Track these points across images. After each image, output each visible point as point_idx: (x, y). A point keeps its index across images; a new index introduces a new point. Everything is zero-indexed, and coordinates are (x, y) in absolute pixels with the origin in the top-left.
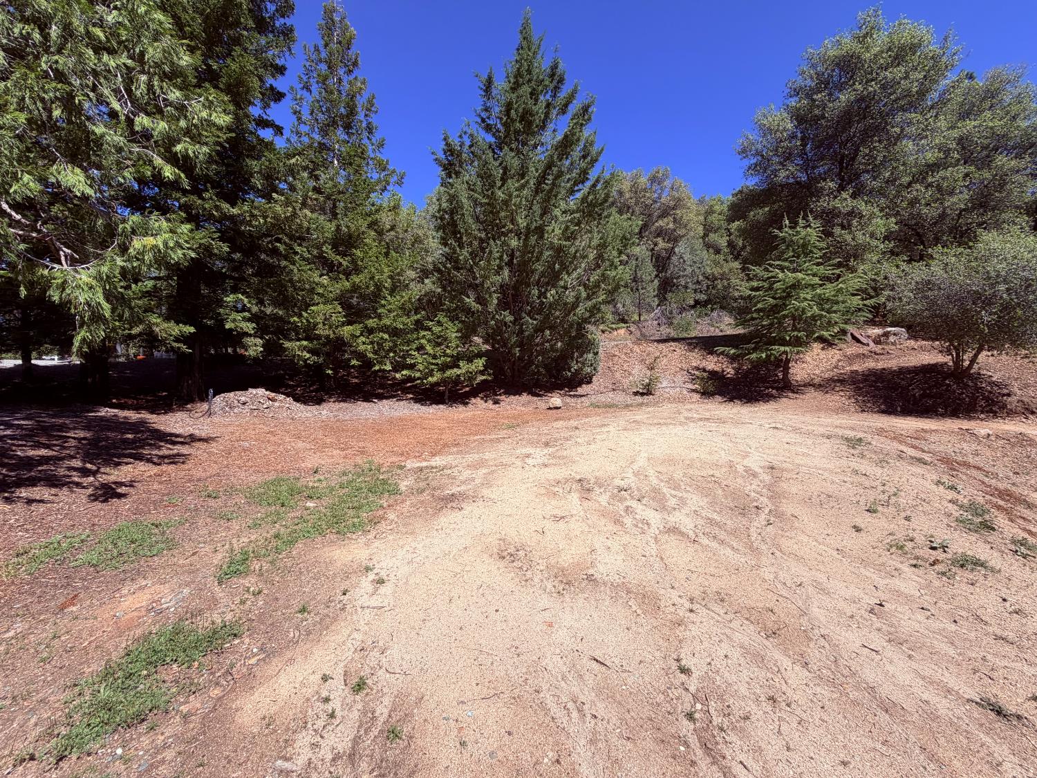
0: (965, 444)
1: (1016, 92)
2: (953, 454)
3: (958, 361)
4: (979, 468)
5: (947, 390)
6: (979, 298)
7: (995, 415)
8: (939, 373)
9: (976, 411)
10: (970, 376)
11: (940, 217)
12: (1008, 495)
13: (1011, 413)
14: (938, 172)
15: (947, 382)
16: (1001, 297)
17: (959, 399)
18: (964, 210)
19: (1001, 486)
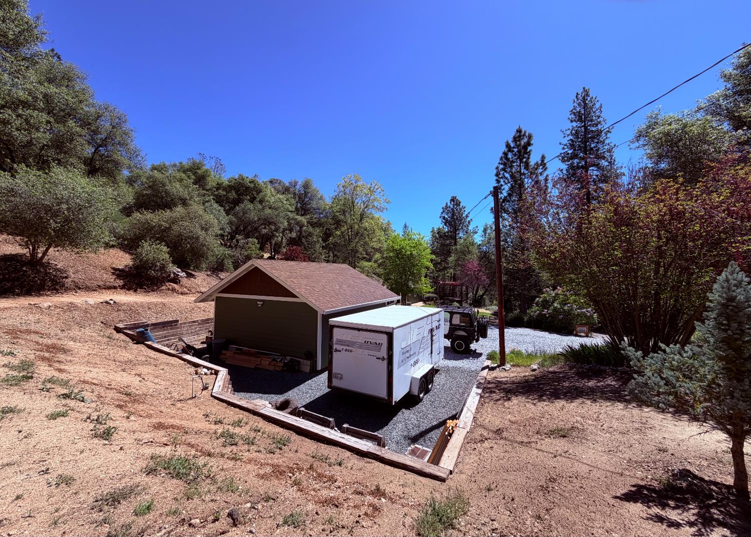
0: (31, 316)
1: (83, 86)
2: (19, 325)
3: (34, 253)
4: (37, 333)
5: (23, 275)
6: (50, 210)
7: (57, 291)
8: (18, 261)
9: (44, 290)
10: (42, 265)
11: (27, 142)
12: (53, 348)
13: (67, 290)
14: (27, 109)
15: (24, 269)
16: (64, 213)
17: (33, 282)
18: (46, 145)
19: (49, 342)
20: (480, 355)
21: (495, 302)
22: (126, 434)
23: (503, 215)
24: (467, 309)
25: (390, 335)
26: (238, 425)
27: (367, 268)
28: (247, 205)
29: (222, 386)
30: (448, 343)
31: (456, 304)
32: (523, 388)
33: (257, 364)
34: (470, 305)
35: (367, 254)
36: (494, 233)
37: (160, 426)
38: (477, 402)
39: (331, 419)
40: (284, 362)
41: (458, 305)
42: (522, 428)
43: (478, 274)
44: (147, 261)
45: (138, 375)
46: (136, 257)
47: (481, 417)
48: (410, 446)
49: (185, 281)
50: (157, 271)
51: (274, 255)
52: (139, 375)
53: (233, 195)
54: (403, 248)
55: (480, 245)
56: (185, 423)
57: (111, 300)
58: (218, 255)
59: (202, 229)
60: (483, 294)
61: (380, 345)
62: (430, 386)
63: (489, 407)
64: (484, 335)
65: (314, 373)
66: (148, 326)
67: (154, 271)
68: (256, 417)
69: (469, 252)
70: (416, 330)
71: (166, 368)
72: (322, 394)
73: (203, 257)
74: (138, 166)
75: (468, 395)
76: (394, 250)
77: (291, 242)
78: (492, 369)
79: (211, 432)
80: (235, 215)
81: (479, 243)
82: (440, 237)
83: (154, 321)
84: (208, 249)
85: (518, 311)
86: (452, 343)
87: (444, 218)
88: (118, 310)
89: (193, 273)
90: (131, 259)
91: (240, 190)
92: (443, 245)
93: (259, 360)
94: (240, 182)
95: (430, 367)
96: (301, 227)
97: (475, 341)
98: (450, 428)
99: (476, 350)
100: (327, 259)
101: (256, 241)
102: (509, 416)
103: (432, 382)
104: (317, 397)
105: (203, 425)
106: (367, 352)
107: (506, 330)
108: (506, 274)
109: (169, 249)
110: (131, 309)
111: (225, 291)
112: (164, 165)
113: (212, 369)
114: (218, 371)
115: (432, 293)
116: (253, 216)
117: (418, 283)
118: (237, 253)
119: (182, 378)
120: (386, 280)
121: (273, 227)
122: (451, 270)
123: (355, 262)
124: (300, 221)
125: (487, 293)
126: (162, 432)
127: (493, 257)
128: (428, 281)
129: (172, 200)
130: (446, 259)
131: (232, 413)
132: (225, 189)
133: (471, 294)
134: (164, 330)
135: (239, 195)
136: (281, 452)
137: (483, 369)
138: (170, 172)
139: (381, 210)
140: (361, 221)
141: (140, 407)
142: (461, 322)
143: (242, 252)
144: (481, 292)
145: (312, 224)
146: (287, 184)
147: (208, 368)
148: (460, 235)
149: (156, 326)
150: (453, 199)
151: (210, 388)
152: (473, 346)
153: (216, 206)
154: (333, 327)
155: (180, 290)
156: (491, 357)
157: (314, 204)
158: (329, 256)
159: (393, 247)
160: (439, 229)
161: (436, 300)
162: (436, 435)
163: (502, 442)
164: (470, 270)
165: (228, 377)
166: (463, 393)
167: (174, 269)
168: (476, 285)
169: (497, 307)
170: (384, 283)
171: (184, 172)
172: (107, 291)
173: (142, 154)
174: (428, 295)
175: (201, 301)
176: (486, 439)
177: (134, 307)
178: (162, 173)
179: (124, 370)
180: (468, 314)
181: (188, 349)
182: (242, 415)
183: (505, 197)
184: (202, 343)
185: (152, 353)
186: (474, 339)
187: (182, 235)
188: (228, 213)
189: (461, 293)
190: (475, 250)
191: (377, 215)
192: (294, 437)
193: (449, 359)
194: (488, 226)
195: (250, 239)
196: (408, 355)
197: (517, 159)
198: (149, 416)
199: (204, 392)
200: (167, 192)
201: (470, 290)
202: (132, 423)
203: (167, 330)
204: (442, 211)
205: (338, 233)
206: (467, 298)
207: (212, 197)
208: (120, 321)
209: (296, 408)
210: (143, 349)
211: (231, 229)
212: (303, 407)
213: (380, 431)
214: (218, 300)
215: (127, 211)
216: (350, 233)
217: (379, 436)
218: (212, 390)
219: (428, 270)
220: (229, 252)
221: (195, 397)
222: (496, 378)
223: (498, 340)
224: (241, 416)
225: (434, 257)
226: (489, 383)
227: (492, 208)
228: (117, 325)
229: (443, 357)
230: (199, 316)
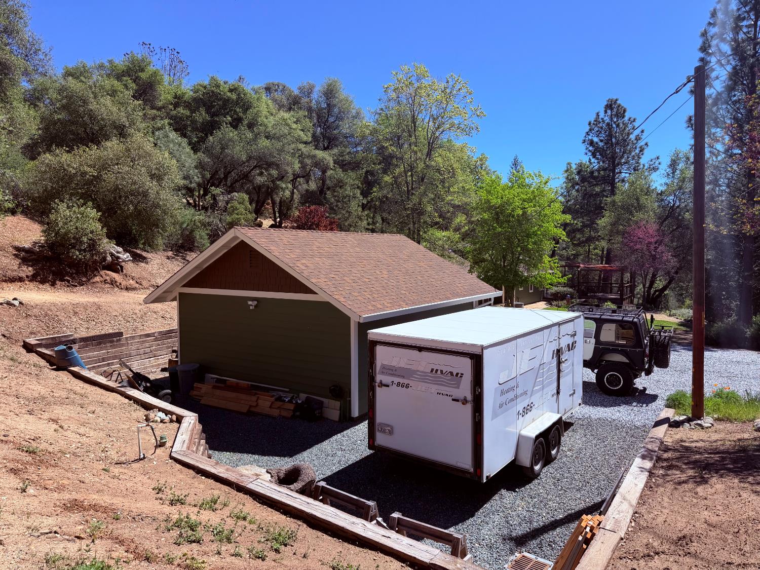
20: (654, 398)
21: (688, 302)
22: (14, 517)
23: (713, 130)
24: (630, 313)
25: (476, 359)
26: (211, 507)
27: (441, 242)
28: (227, 132)
29: (187, 442)
30: (591, 376)
31: (611, 305)
32: (734, 461)
33: (251, 406)
34: (638, 306)
35: (440, 216)
36: (692, 167)
37: (74, 506)
38: (641, 485)
39: (371, 503)
40: (297, 402)
41: (614, 307)
42: (730, 537)
43: (656, 248)
44: (66, 234)
45: (53, 420)
46: (49, 227)
47: (649, 513)
48: (512, 552)
49: (130, 267)
50: (85, 250)
51: (281, 223)
52: (55, 421)
53: (202, 116)
54: (508, 203)
55: (662, 193)
56: (118, 502)
57: (15, 299)
58: (183, 223)
59: (152, 176)
60: (664, 288)
61: (459, 376)
62: (554, 452)
63: (664, 493)
64: (663, 363)
65: (347, 422)
66: (74, 341)
67: (80, 251)
68: (241, 495)
69: (640, 208)
70: (528, 351)
71: (98, 410)
72: (359, 458)
73: (157, 227)
74: (41, 70)
75: (627, 470)
76: (489, 208)
77: (309, 198)
78: (676, 424)
79: (162, 517)
80: (207, 151)
81: (660, 189)
82: (583, 179)
83: (83, 333)
84: (165, 212)
85: (734, 317)
86: (599, 377)
87: (592, 143)
88: (28, 316)
89: (144, 254)
90: (42, 231)
91: (214, 106)
92: (587, 195)
93: (254, 398)
94: (213, 92)
95: (555, 417)
96: (324, 172)
97: (643, 374)
98: (588, 529)
99: (645, 389)
100: (370, 227)
101: (246, 197)
102: (706, 513)
103: (558, 443)
104: (350, 463)
105: (150, 506)
106: (434, 388)
107: (707, 354)
108: (713, 248)
109: (99, 214)
110: (46, 314)
111: (192, 283)
112: (83, 67)
113: (172, 413)
114: (182, 417)
115: (565, 285)
116: (238, 152)
117: (535, 266)
118: (214, 219)
119: (124, 426)
120: (477, 262)
121: (274, 173)
122: (603, 244)
123: (419, 231)
124: (322, 160)
125: (673, 285)
126: (76, 517)
127: (687, 215)
128: (556, 262)
129: (101, 129)
130: (593, 222)
131: (202, 486)
132: (188, 105)
133: (641, 286)
134: (101, 349)
135: (213, 115)
136: (278, 556)
137: (658, 424)
138: (95, 78)
139: (468, 131)
140: (429, 154)
141: (50, 473)
142: (617, 338)
143: (223, 217)
144: (659, 284)
145: (343, 165)
146: (296, 92)
147: (167, 412)
148: (623, 175)
149: (88, 341)
150: (609, 106)
151: (169, 444)
152: (641, 382)
153: (173, 135)
154: (375, 343)
155: (124, 283)
156: (673, 403)
157: (345, 128)
158: (374, 223)
159: (488, 201)
160: (580, 165)
161: (572, 298)
162: (561, 536)
163: (688, 559)
164: (640, 240)
165: (199, 427)
166: (618, 466)
167: (111, 248)
168: (651, 270)
169: (691, 311)
170: (472, 268)
171: (119, 77)
172: (9, 285)
173: (44, 47)
174: (554, 289)
175: (153, 302)
176: (657, 553)
177: (51, 310)
178: (81, 81)
179: (30, 412)
180: (632, 323)
181: (137, 380)
182: (220, 491)
183: (719, 94)
184: (163, 370)
185: (79, 385)
186: (643, 369)
187: (119, 190)
188: (195, 148)
189: (621, 286)
190: (652, 205)
191: (458, 143)
192: (304, 531)
193: (595, 404)
194: (681, 155)
195: (236, 194)
196: (511, 395)
197: (748, 12)
198: (60, 489)
199: (159, 451)
200: (92, 116)
201: (639, 279)
202: (28, 500)
203: (106, 348)
204: (587, 128)
205: (387, 179)
206: (633, 295)
207: (166, 121)
208: (31, 333)
209: (312, 482)
210: (65, 379)
211: (203, 177)
212: (323, 480)
213: (460, 526)
214: (183, 299)
215: (32, 151)
216: (409, 179)
217: (456, 535)
218: (172, 447)
219: (557, 243)
220: (201, 217)
221: (144, 458)
222: (682, 441)
223: (691, 373)
224: (216, 493)
225: (568, 218)
226: (667, 449)
227: (690, 119)
228: (27, 340)
229: (580, 401)
230: (156, 326)
